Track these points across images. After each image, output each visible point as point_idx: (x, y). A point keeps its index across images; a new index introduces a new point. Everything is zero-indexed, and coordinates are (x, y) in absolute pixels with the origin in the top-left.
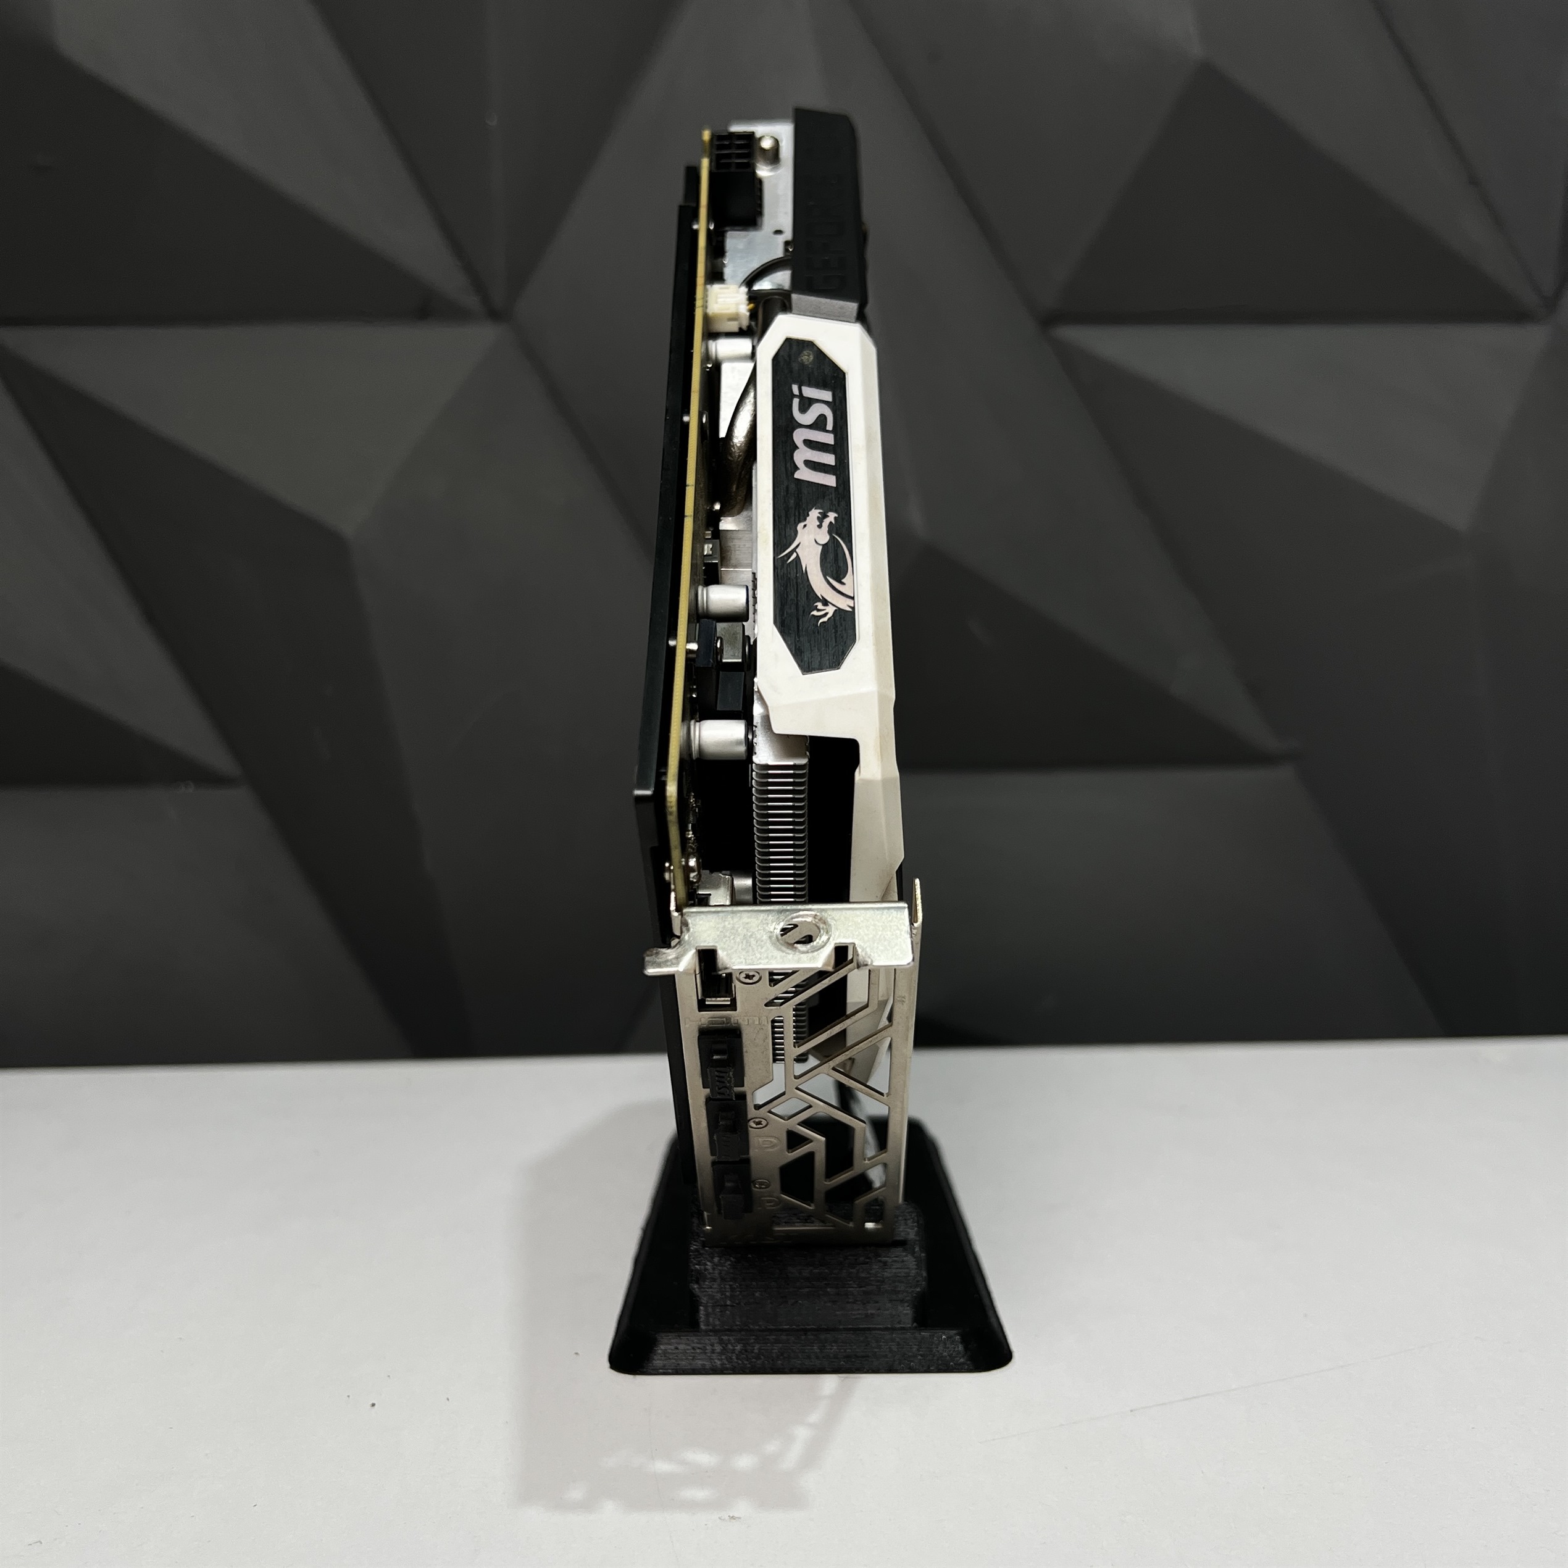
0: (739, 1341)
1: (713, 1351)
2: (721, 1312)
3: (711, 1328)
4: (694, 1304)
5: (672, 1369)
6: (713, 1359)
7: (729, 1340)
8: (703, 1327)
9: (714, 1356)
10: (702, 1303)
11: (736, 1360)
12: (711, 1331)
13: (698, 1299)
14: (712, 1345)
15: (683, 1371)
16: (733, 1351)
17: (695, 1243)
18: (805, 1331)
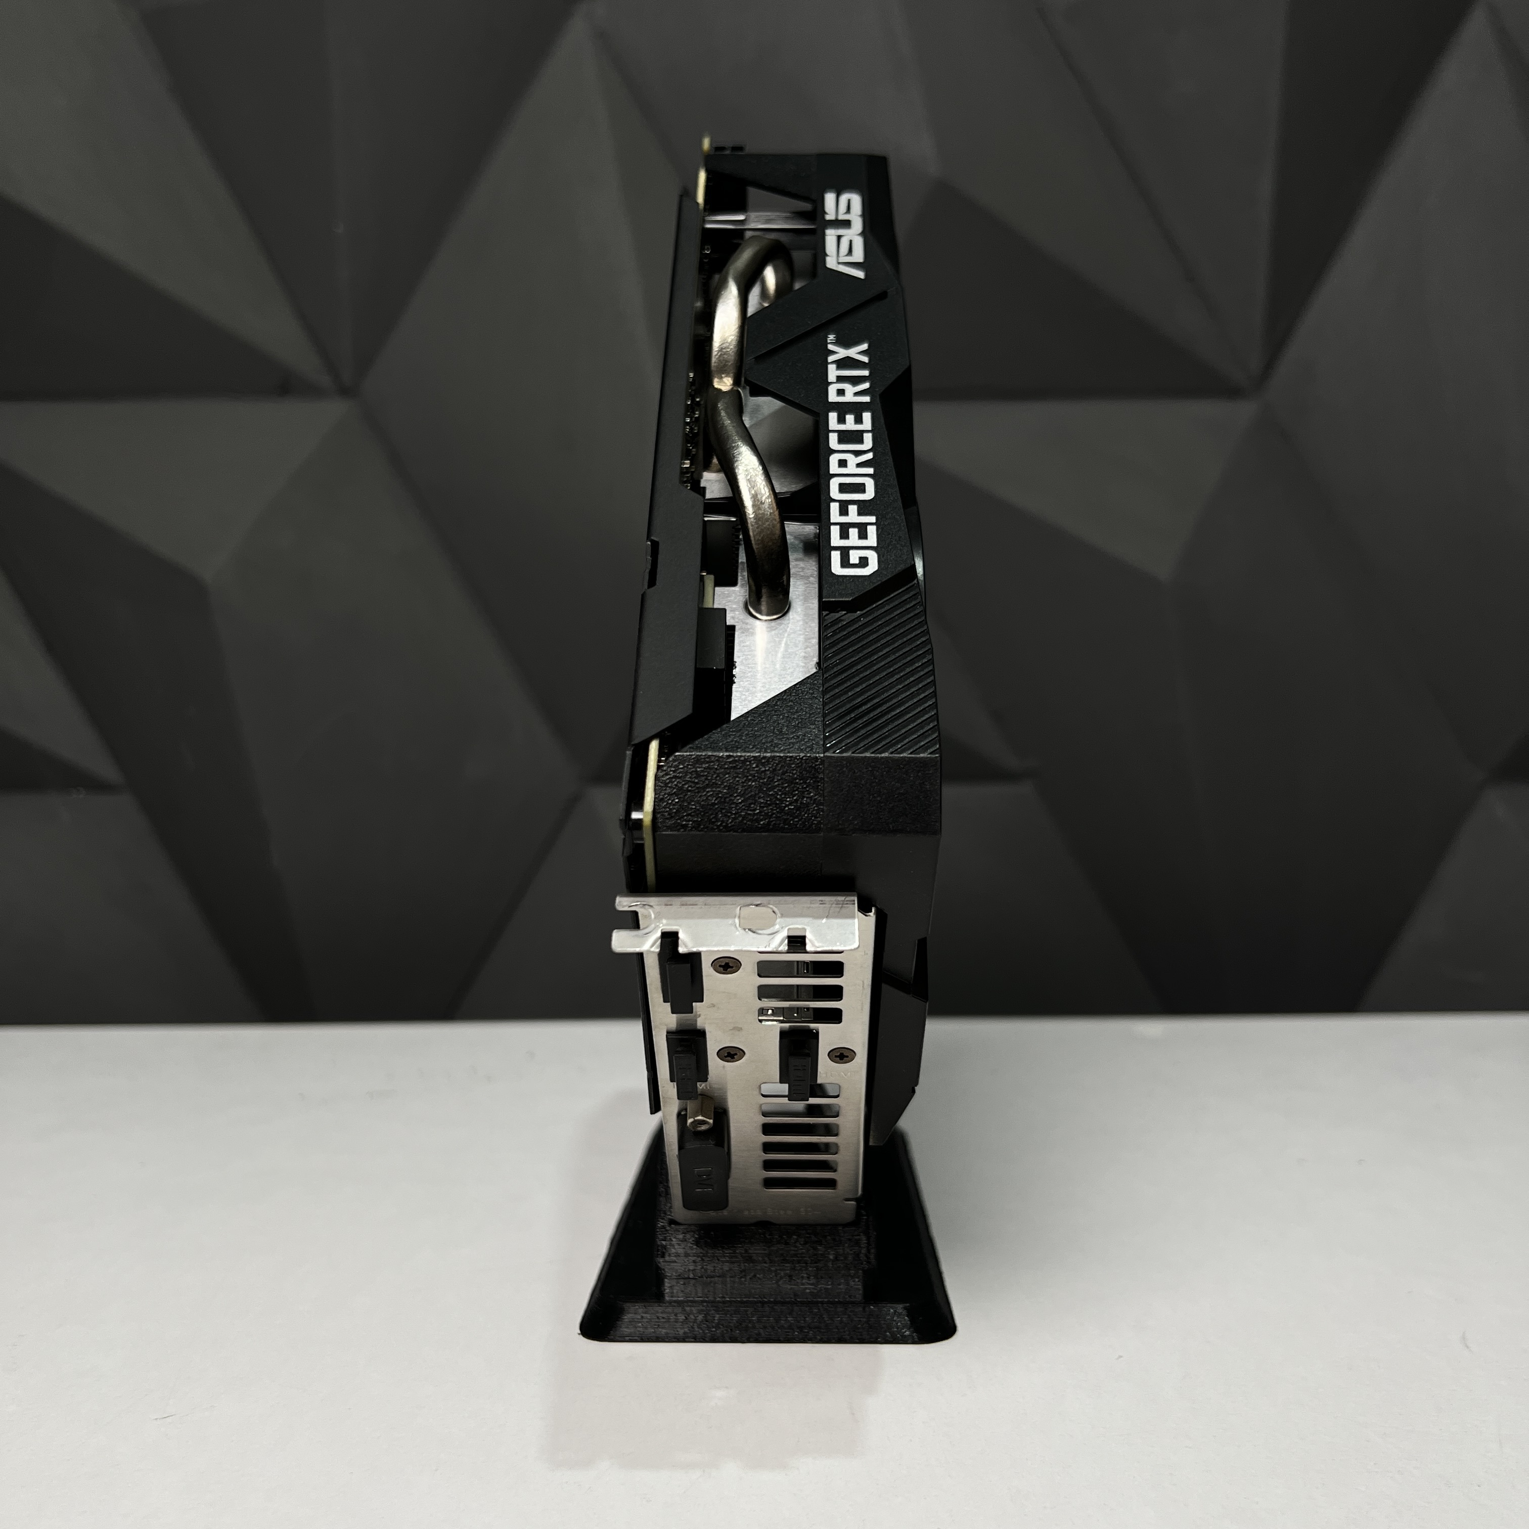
0: (700, 1312)
1: (676, 1321)
2: (684, 1284)
3: (674, 1299)
4: (659, 1278)
5: (638, 1337)
6: (676, 1328)
7: (691, 1310)
8: (667, 1298)
9: (678, 1325)
10: (667, 1276)
11: (697, 1329)
12: (675, 1302)
13: (663, 1272)
14: (676, 1315)
15: (648, 1339)
16: (695, 1321)
17: (662, 1221)
18: (763, 1303)
